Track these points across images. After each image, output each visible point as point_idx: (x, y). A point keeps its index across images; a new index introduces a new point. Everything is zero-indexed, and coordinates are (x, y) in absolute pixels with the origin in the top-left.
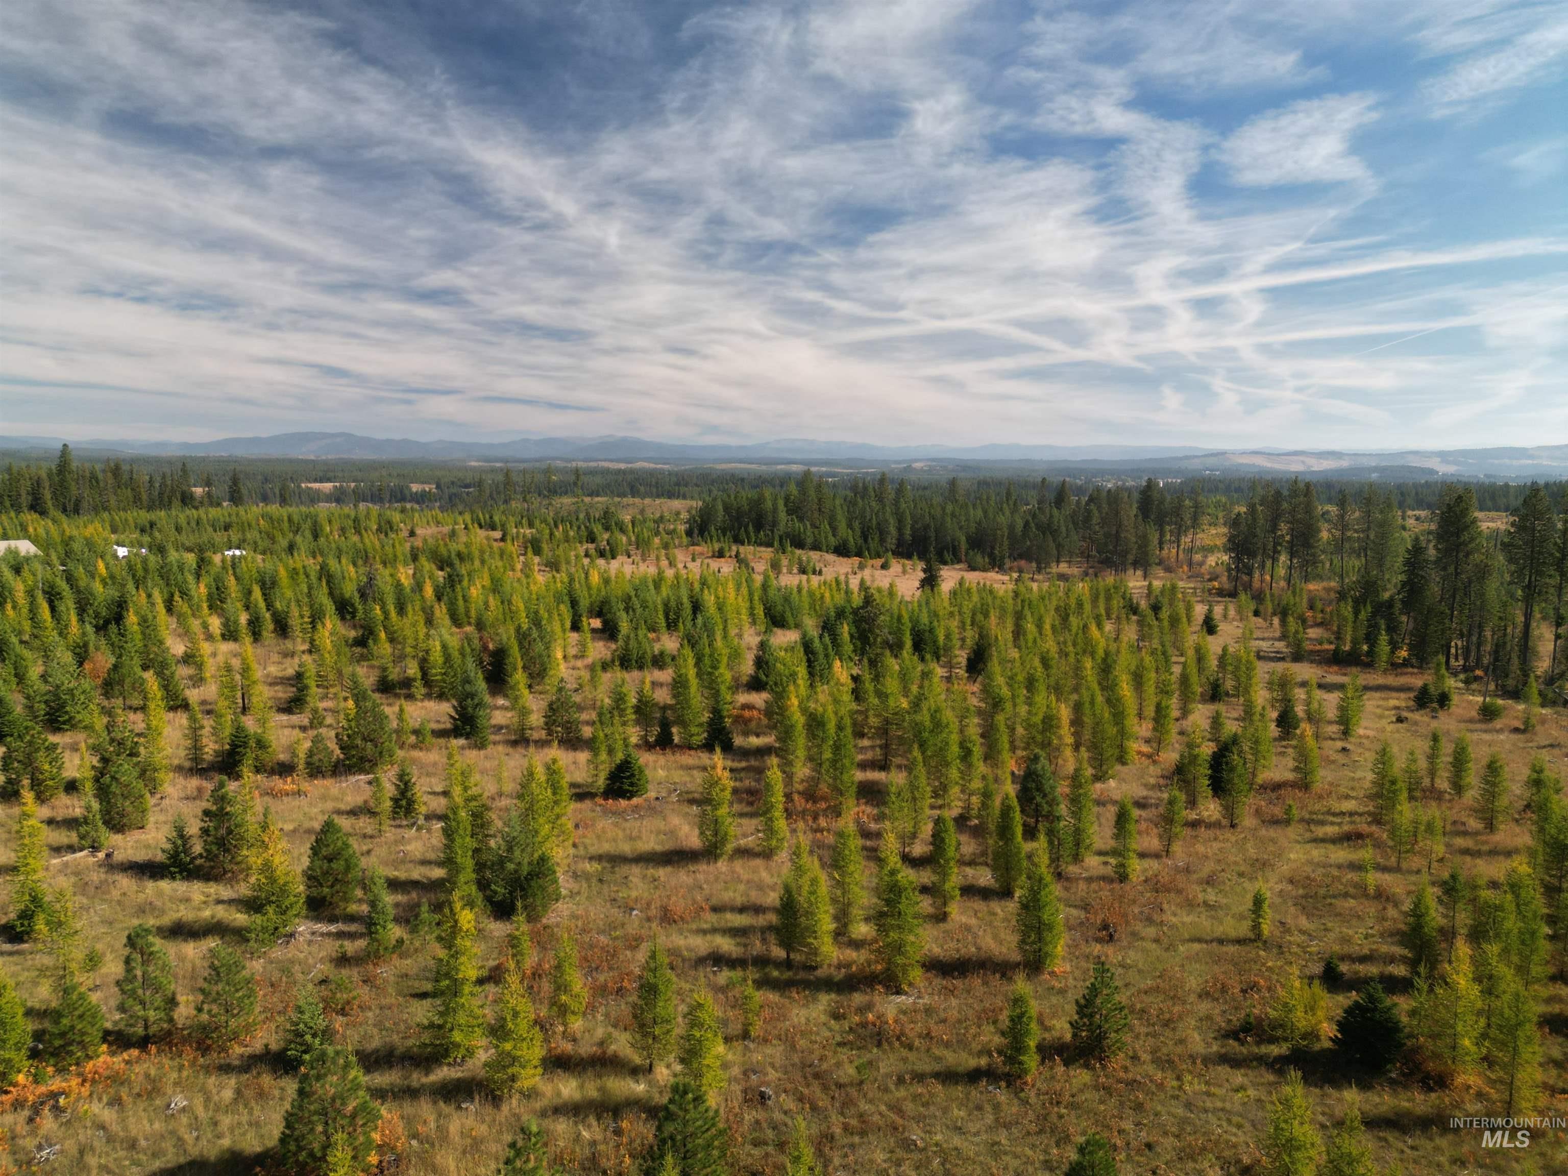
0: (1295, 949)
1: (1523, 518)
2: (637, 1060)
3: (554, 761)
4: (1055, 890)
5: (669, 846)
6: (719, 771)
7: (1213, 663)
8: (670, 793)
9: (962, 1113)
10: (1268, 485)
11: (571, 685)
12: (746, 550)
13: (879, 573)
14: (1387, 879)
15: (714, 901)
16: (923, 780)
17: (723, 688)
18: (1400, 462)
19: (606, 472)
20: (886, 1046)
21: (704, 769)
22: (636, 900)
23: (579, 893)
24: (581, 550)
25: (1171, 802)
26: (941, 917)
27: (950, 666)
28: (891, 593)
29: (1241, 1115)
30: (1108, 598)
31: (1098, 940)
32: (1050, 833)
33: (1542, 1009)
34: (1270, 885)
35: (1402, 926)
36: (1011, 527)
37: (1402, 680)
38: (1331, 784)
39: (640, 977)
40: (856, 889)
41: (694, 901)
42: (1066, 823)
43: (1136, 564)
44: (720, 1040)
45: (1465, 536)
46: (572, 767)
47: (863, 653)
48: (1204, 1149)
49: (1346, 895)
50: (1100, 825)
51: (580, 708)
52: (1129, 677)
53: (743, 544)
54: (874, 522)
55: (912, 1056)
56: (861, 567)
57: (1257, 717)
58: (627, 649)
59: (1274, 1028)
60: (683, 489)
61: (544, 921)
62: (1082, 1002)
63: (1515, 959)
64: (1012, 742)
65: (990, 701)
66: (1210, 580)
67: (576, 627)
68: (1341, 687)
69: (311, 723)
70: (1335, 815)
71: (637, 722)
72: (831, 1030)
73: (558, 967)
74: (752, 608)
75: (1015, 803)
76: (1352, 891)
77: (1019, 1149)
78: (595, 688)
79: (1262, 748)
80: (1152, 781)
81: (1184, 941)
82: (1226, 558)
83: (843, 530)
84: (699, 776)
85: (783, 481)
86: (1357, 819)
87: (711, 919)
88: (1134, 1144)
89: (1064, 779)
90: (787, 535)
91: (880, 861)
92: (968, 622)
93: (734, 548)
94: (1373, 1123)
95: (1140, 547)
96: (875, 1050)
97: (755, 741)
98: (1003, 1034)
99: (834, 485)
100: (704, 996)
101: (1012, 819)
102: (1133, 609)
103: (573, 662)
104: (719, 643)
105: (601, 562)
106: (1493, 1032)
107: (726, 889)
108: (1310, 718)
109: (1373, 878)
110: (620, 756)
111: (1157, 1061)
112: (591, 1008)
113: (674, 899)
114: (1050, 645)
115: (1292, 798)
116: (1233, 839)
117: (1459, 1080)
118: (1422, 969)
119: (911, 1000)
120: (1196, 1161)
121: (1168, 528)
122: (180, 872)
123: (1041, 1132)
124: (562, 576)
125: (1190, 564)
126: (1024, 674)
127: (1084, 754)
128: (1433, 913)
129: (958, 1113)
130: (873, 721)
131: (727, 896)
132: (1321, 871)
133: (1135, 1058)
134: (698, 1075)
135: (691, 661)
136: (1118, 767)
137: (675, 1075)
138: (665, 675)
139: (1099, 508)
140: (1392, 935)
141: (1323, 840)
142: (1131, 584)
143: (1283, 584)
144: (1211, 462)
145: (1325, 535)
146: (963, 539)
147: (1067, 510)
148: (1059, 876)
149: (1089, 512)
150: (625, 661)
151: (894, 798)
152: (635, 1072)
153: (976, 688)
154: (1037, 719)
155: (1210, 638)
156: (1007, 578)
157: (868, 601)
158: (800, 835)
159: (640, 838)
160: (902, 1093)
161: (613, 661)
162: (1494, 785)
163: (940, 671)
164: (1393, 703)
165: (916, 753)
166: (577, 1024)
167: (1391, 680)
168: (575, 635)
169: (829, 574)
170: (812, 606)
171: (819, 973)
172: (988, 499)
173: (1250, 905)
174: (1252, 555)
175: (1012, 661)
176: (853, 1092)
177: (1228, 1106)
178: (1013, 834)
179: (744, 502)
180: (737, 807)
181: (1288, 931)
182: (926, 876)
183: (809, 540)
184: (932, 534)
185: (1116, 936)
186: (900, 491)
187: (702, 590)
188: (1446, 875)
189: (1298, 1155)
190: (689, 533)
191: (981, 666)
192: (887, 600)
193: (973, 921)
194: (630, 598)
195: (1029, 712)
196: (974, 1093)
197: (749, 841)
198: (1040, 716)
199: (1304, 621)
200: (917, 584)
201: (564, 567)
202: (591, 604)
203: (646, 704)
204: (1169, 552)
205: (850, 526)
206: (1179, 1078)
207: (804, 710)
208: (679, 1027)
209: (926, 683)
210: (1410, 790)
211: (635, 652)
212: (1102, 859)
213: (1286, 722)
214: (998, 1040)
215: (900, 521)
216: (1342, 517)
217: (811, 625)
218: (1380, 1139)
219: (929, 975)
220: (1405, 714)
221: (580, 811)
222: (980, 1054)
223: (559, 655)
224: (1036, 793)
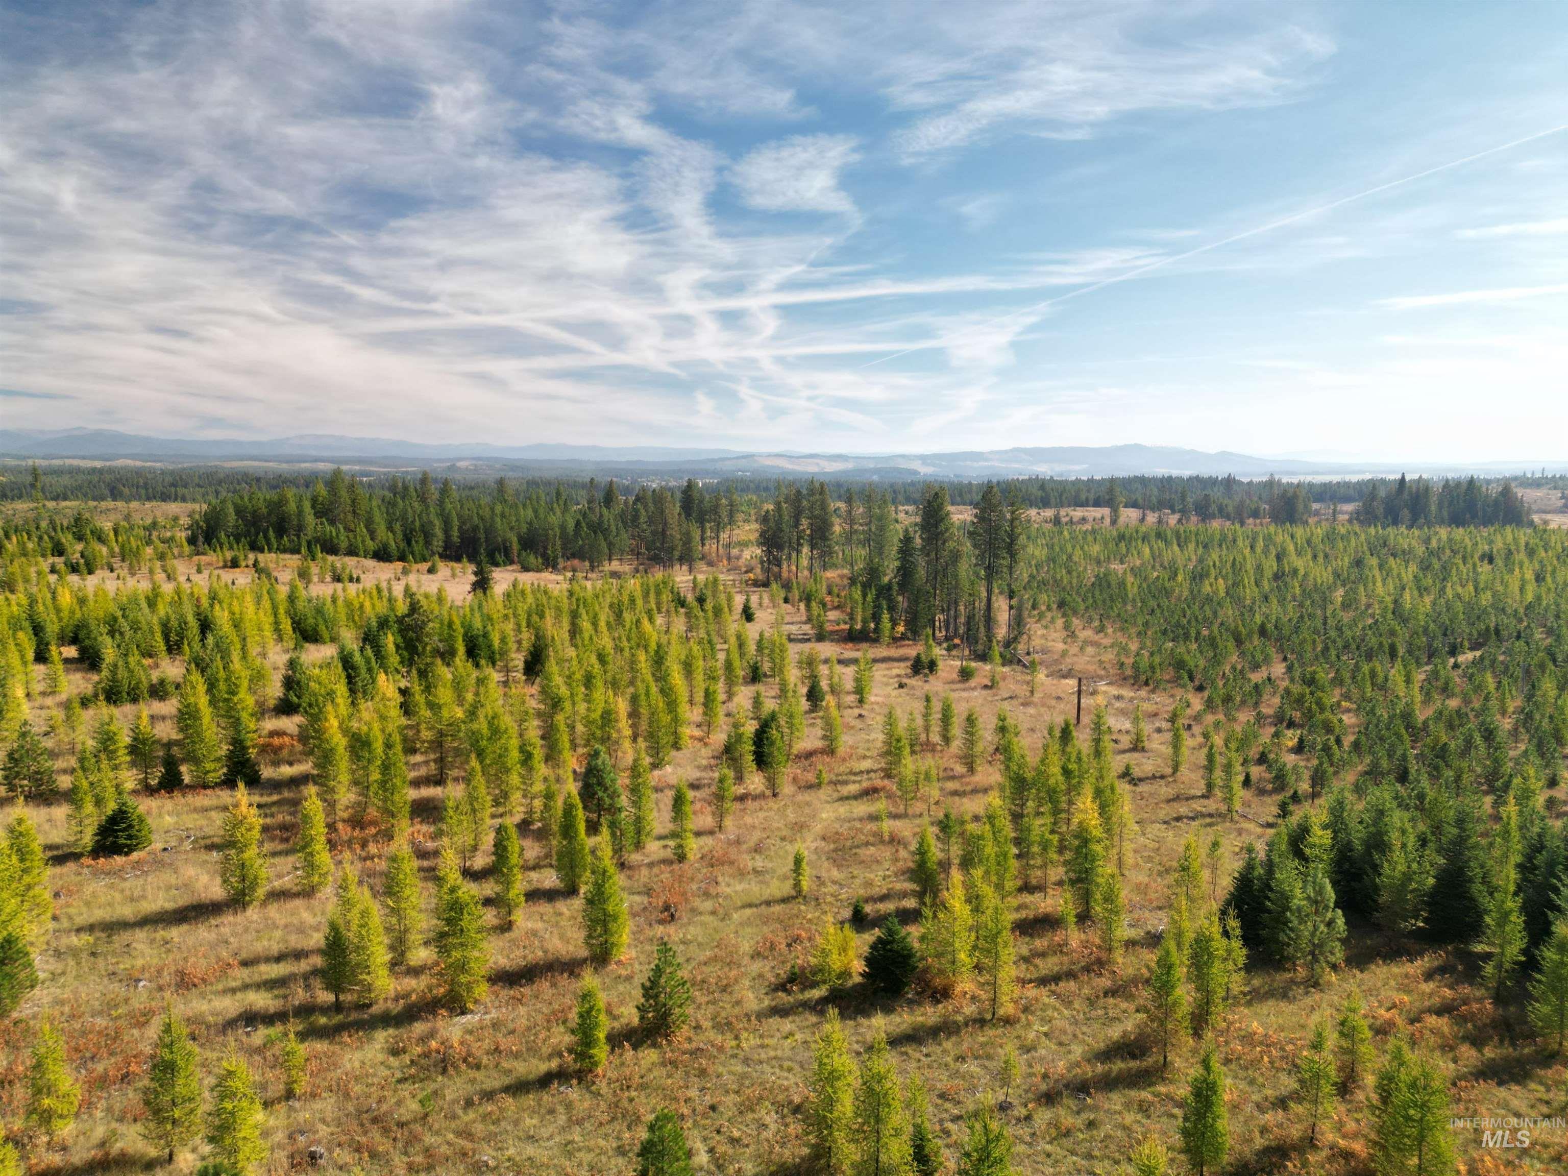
0: (829, 899)
1: (983, 511)
2: (153, 1152)
3: (20, 822)
4: (619, 880)
5: (183, 900)
6: (244, 809)
7: (752, 648)
8: (181, 840)
9: (534, 1121)
10: (790, 484)
11: (38, 728)
12: (267, 559)
13: (426, 577)
14: (898, 825)
15: (244, 955)
16: (482, 790)
17: (244, 715)
18: (892, 464)
19: (74, 471)
20: (451, 1071)
21: (225, 808)
22: (143, 969)
23: (63, 973)
24: (45, 566)
25: (721, 781)
26: (506, 927)
27: (507, 670)
28: (440, 599)
29: (790, 1059)
30: (658, 593)
31: (661, 922)
32: (613, 825)
33: (1014, 916)
34: (808, 843)
35: (911, 865)
36: (563, 527)
37: (902, 652)
38: (851, 747)
39: (153, 1057)
40: (414, 914)
41: (219, 959)
42: (626, 815)
43: (681, 560)
44: (258, 1106)
45: (942, 527)
46: (47, 827)
47: (411, 663)
48: (761, 1098)
49: (867, 844)
50: (659, 810)
51: (53, 755)
52: (680, 667)
53: (262, 551)
54: (417, 524)
55: (479, 1075)
56: (405, 572)
57: (790, 694)
58: (114, 680)
59: (814, 974)
60: (181, 491)
61: (15, 1015)
62: (648, 984)
63: (994, 878)
64: (572, 741)
65: (549, 702)
66: (746, 572)
67: (41, 657)
68: (855, 661)
70: (855, 774)
71: (133, 764)
72: (389, 1068)
73: (38, 1066)
74: (277, 623)
75: (577, 801)
76: (871, 839)
77: (592, 1143)
78: (73, 728)
79: (795, 721)
80: (704, 762)
81: (737, 909)
82: (759, 551)
83: (382, 532)
84: (218, 818)
85: (309, 481)
86: (872, 775)
87: (242, 975)
88: (699, 1109)
89: (623, 770)
90: (317, 540)
91: (439, 880)
92: (524, 624)
93: (251, 556)
94: (895, 1041)
95: (684, 544)
96: (440, 1078)
97: (287, 771)
98: (573, 1032)
99: (370, 485)
100: (237, 1062)
101: (575, 817)
102: (682, 603)
103: (40, 701)
104: (237, 664)
105: (74, 578)
106: (981, 944)
107: (259, 939)
108: (832, 691)
109: (887, 826)
110: (111, 806)
111: (717, 1026)
112: (88, 1105)
113: (192, 960)
114: (606, 642)
115: (820, 763)
116: (776, 807)
117: (958, 989)
118: (927, 900)
119: (477, 1018)
120: (753, 1111)
121: (708, 525)
123: (613, 1119)
124: (20, 597)
125: (729, 559)
126: (582, 672)
127: (642, 744)
128: (933, 849)
129: (530, 1122)
130: (426, 735)
131: (260, 947)
132: (847, 825)
133: (698, 1027)
134: (233, 1151)
135: (202, 688)
136: (674, 753)
137: (203, 1158)
138: (169, 707)
139: (646, 507)
140: (903, 873)
141: (847, 798)
142: (678, 579)
143: (806, 573)
144: (743, 463)
145: (837, 529)
146: (515, 539)
147: (617, 509)
148: (622, 866)
149: (637, 511)
150: (112, 695)
151: (451, 813)
152: (150, 1167)
153: (535, 689)
154: (596, 715)
155: (748, 625)
156: (560, 578)
157: (414, 608)
158: (347, 866)
159: (144, 897)
160: (471, 1115)
161: (96, 696)
162: (972, 734)
163: (495, 676)
164: (895, 671)
165: (474, 763)
166: (66, 1130)
167: (893, 652)
168: (41, 668)
169: (368, 581)
170: (350, 617)
171: (375, 1009)
172: (538, 498)
173: (791, 866)
174: (780, 548)
175: (569, 660)
176: (417, 1128)
177: (779, 1053)
178: (576, 832)
180: (268, 847)
181: (823, 884)
182: (489, 888)
183: (344, 545)
184: (482, 536)
185: (677, 915)
186: (445, 490)
187: (212, 606)
188: (941, 815)
189: (838, 1084)
190: (192, 541)
191: (538, 667)
192: (435, 606)
193: (539, 925)
194: (115, 619)
195: (588, 709)
196: (545, 1097)
197: (286, 882)
198: (599, 712)
199: (824, 605)
200: (468, 587)
201: (20, 587)
202: (62, 629)
203: (144, 742)
204: (711, 547)
205: (390, 528)
206: (737, 1038)
207: (345, 731)
208: (206, 1103)
209: (482, 690)
210: (912, 746)
211: (125, 682)
212: (662, 843)
213: (814, 695)
214: (568, 1039)
215: (447, 523)
216: (849, 512)
217: (350, 638)
218: (903, 1054)
219: (496, 988)
220: (905, 680)
221: (61, 876)
222: (550, 1057)
223: (20, 693)
224: (597, 788)
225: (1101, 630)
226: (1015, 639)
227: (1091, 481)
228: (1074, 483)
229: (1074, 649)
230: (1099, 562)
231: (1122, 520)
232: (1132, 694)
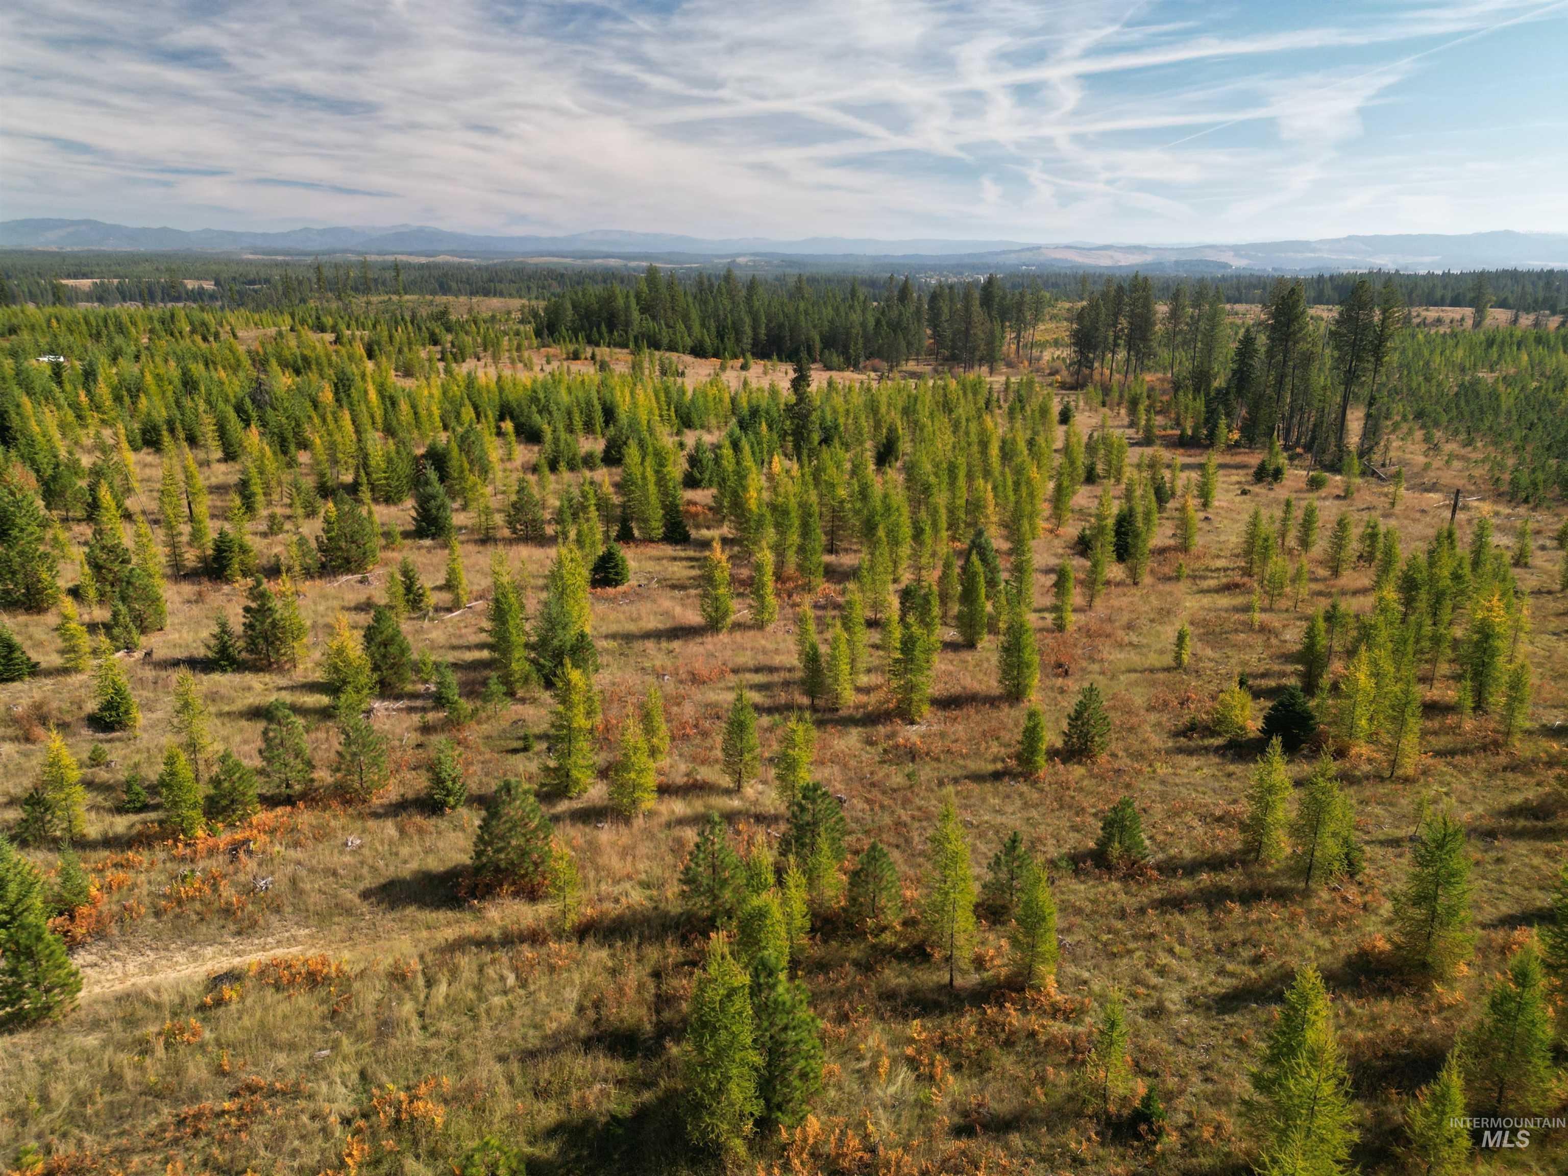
0: (1209, 672)
2: (726, 784)
5: (669, 624)
8: (649, 580)
9: (997, 801)
12: (603, 352)
13: (739, 374)
14: (1265, 617)
15: (730, 665)
19: (407, 267)
20: (919, 760)
22: (663, 668)
29: (1203, 786)
31: (1057, 676)
36: (863, 325)
37: (1238, 459)
38: (1204, 547)
41: (714, 666)
43: (983, 360)
48: (1184, 809)
49: (1237, 631)
53: (597, 345)
54: (729, 321)
55: (943, 766)
56: (722, 368)
59: (1211, 727)
66: (1051, 374)
69: (271, 528)
70: (1212, 571)
72: (869, 753)
76: (1241, 627)
77: (1049, 820)
80: (1060, 551)
81: (1123, 673)
82: (1068, 352)
83: (698, 329)
86: (1231, 573)
87: (732, 679)
90: (643, 335)
93: (589, 351)
95: (987, 344)
96: (912, 764)
97: (705, 533)
99: (683, 282)
101: (978, 583)
105: (454, 365)
107: (736, 655)
109: (1258, 617)
110: (602, 548)
111: (1130, 755)
113: (696, 665)
115: (1177, 559)
116: (1139, 593)
119: (925, 728)
120: (1180, 817)
121: (1008, 324)
122: (230, 665)
123: (1061, 808)
125: (1030, 359)
129: (994, 801)
131: (740, 661)
132: (1212, 614)
140: (1278, 658)
141: (1208, 591)
144: (1026, 257)
146: (817, 338)
152: (727, 792)
156: (862, 377)
159: (640, 618)
160: (946, 791)
162: (1341, 538)
164: (1235, 478)
167: (1228, 459)
169: (692, 376)
171: (843, 713)
173: (1171, 641)
174: (1093, 348)
176: (907, 794)
177: (1192, 781)
178: (976, 597)
179: (593, 300)
181: (1200, 660)
183: (665, 341)
184: (787, 333)
185: (1070, 672)
186: (752, 287)
188: (1309, 612)
190: (538, 334)
193: (951, 668)
196: (1001, 787)
197: (745, 617)
200: (789, 383)
203: (604, 503)
204: (1009, 348)
205: (703, 325)
206: (1151, 765)
212: (1042, 614)
213: (1161, 496)
215: (755, 320)
219: (935, 709)
220: (1247, 487)
222: (995, 761)
225: (1469, 443)
226: (1370, 449)
227: (1447, 275)
228: (1425, 278)
229: (1438, 462)
230: (1463, 370)
231: (1488, 322)
232: (1509, 511)
